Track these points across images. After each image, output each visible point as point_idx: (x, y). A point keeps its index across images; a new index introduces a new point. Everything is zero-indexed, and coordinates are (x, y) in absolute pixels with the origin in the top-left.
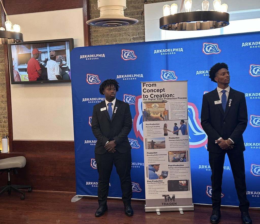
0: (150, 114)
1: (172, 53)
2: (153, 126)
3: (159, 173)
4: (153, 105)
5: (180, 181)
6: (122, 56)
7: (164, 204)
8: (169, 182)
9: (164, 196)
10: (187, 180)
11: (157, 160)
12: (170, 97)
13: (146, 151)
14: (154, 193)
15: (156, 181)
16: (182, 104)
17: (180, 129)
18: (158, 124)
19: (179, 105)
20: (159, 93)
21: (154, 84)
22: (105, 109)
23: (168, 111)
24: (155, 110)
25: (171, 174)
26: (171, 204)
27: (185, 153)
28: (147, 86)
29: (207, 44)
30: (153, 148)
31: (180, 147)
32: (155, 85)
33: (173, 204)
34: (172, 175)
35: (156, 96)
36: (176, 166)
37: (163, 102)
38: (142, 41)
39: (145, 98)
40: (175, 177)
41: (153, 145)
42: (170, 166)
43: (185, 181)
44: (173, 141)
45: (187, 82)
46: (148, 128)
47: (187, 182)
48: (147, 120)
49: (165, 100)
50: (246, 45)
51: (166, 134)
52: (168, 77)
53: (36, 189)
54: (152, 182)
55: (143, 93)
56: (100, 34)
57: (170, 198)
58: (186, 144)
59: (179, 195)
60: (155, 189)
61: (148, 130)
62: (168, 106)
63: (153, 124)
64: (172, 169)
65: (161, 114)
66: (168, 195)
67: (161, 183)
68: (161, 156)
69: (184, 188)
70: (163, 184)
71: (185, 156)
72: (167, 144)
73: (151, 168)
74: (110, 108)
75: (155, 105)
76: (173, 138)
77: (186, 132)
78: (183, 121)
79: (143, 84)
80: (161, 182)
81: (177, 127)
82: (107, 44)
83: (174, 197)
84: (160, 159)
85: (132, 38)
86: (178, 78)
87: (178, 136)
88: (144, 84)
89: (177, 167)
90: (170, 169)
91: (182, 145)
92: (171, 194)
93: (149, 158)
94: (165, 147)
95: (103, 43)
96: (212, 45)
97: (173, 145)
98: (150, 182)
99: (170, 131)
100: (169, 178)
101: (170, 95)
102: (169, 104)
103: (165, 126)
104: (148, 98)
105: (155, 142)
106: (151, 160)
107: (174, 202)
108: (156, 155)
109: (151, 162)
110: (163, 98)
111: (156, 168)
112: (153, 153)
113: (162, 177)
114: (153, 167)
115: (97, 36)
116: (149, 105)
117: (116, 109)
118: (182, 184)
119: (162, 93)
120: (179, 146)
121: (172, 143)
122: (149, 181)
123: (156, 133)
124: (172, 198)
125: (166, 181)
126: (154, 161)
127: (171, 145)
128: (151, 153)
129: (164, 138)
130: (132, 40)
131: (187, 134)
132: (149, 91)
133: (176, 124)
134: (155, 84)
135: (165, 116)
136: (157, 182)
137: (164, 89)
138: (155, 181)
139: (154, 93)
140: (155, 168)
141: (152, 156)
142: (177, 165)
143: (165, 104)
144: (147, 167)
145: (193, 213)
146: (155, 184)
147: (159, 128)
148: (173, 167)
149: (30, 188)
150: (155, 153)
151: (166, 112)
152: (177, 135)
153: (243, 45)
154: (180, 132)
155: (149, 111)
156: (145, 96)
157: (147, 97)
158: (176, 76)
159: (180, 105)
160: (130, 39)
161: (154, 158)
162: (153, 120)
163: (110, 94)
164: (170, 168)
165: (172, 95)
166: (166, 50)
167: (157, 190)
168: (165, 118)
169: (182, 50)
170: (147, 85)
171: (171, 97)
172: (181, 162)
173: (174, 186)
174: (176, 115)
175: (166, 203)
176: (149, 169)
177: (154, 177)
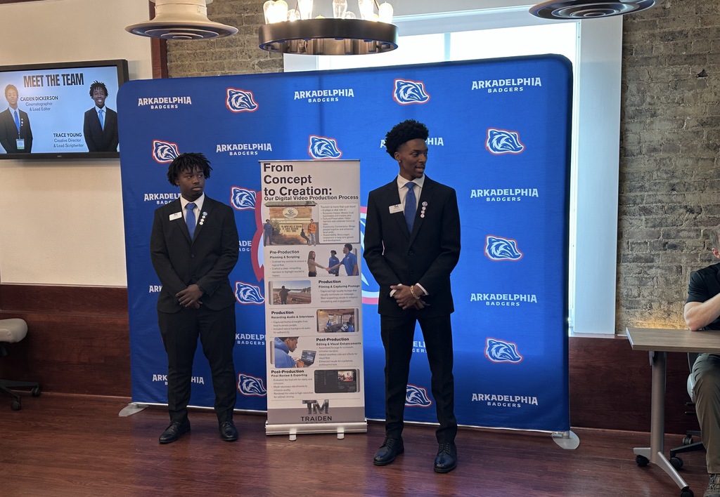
0: (279, 231)
1: (332, 99)
2: (286, 255)
4: (286, 211)
5: (339, 373)
6: (228, 103)
7: (307, 420)
8: (319, 374)
9: (305, 402)
10: (354, 371)
11: (293, 327)
12: (323, 194)
13: (269, 308)
14: (286, 395)
15: (290, 372)
16: (349, 210)
17: (342, 263)
18: (295, 252)
19: (340, 212)
20: (299, 186)
21: (288, 166)
22: (179, 215)
23: (317, 224)
24: (291, 221)
25: (323, 357)
26: (320, 418)
28: (273, 171)
29: (402, 81)
30: (284, 301)
31: (341, 301)
32: (290, 168)
33: (324, 420)
34: (323, 360)
35: (291, 192)
36: (333, 340)
37: (308, 204)
38: (277, 70)
39: (269, 196)
40: (331, 363)
41: (284, 296)
42: (320, 340)
43: (351, 373)
44: (327, 289)
45: (359, 163)
46: (275, 260)
47: (354, 374)
48: (272, 243)
49: (312, 200)
50: (480, 85)
51: (312, 274)
52: (324, 151)
53: (50, 390)
54: (281, 373)
55: (264, 186)
56: (188, 51)
57: (318, 406)
58: (355, 294)
59: (338, 400)
60: (286, 389)
61: (274, 264)
62: (318, 213)
63: (286, 252)
64: (324, 346)
65: (303, 230)
66: (315, 401)
67: (300, 375)
68: (302, 319)
69: (350, 386)
70: (304, 377)
71: (351, 319)
72: (315, 293)
73: (279, 344)
74: (191, 214)
75: (290, 212)
76: (327, 282)
77: (356, 270)
78: (349, 246)
79: (265, 165)
80: (301, 373)
81: (337, 259)
82: (204, 74)
83: (326, 405)
84: (299, 325)
85: (256, 62)
86: (343, 153)
88: (267, 166)
89: (334, 342)
90: (321, 346)
91: (346, 296)
92: (321, 398)
93: (275, 324)
94: (309, 301)
95: (195, 73)
96: (413, 84)
97: (326, 297)
98: (277, 374)
99: (322, 268)
100: (317, 366)
101: (323, 190)
102: (320, 208)
103: (312, 256)
104: (274, 196)
105: (289, 290)
106: (281, 327)
107: (327, 415)
108: (292, 317)
109: (279, 331)
110: (308, 196)
111: (291, 345)
112: (284, 313)
113: (302, 364)
114: (285, 343)
115: (181, 55)
116: (276, 211)
117: (204, 217)
118: (344, 379)
119: (305, 186)
120: (339, 300)
121: (325, 293)
122: (275, 372)
123: (291, 270)
124: (323, 407)
125: (310, 371)
126: (286, 331)
127: (324, 297)
128: (280, 313)
129: (309, 282)
130: (256, 67)
131: (357, 274)
132: (276, 180)
133: (334, 252)
134: (292, 166)
135: (310, 234)
136: (293, 374)
137: (309, 177)
138: (287, 372)
139: (287, 185)
140: (287, 344)
141: (283, 320)
142: (336, 339)
143: (311, 210)
144: (271, 342)
145: (365, 437)
146: (287, 378)
147: (299, 260)
148: (326, 342)
149: (36, 387)
150: (290, 313)
151: (313, 227)
152: (337, 275)
153: (475, 86)
154: (342, 269)
155: (276, 223)
156: (268, 192)
157: (272, 193)
158: (340, 149)
159: (343, 211)
160: (253, 65)
161: (286, 324)
162: (286, 243)
163: (192, 186)
164: (319, 344)
165: (326, 190)
166: (318, 92)
167: (292, 390)
168: (310, 239)
169: (351, 93)
170: (273, 167)
171: (325, 195)
172: (343, 331)
173: (328, 381)
174: (335, 232)
175: (310, 416)
176: (276, 347)
177: (286, 363)
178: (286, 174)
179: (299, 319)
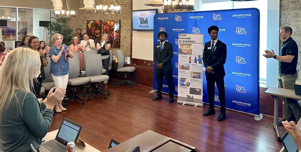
1: (198, 19)
3: (185, 83)
4: (184, 46)
5: (196, 89)
7: (187, 101)
8: (190, 88)
9: (187, 96)
13: (179, 70)
14: (182, 93)
16: (200, 47)
17: (198, 60)
18: (186, 56)
19: (198, 47)
20: (187, 40)
24: (185, 48)
25: (192, 84)
27: (200, 74)
29: (215, 14)
31: (197, 70)
37: (189, 45)
40: (194, 86)
41: (183, 67)
43: (199, 90)
45: (203, 35)
47: (200, 90)
48: (180, 54)
49: (191, 44)
50: (234, 16)
51: (190, 62)
52: (196, 31)
55: (179, 39)
57: (190, 97)
58: (201, 69)
59: (195, 97)
60: (182, 91)
61: (181, 59)
62: (192, 47)
63: (184, 56)
65: (188, 51)
69: (198, 93)
70: (187, 89)
72: (191, 67)
75: (185, 46)
76: (194, 65)
77: (201, 62)
78: (200, 56)
81: (196, 59)
84: (186, 75)
87: (196, 64)
88: (180, 35)
92: (191, 95)
93: (180, 74)
94: (189, 69)
96: (218, 15)
99: (193, 61)
100: (190, 87)
103: (190, 58)
113: (187, 85)
114: (182, 79)
116: (182, 46)
118: (197, 91)
119: (189, 40)
121: (193, 68)
123: (185, 61)
124: (192, 98)
125: (189, 88)
126: (183, 76)
132: (182, 38)
133: (196, 57)
134: (186, 35)
135: (190, 52)
137: (190, 38)
139: (185, 40)
140: (183, 80)
141: (182, 73)
142: (195, 80)
145: (202, 108)
146: (183, 89)
148: (193, 81)
150: (184, 72)
151: (191, 50)
154: (198, 61)
155: (182, 49)
157: (181, 41)
158: (200, 31)
162: (184, 54)
163: (162, 39)
164: (191, 81)
165: (194, 41)
166: (195, 16)
167: (184, 92)
169: (203, 17)
171: (194, 43)
172: (197, 78)
173: (193, 91)
174: (196, 52)
175: (188, 100)
176: (180, 80)
177: (183, 85)
178: (184, 37)
179: (186, 74)
